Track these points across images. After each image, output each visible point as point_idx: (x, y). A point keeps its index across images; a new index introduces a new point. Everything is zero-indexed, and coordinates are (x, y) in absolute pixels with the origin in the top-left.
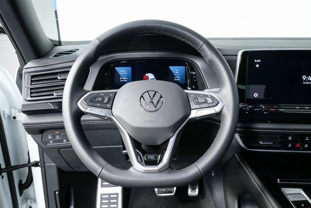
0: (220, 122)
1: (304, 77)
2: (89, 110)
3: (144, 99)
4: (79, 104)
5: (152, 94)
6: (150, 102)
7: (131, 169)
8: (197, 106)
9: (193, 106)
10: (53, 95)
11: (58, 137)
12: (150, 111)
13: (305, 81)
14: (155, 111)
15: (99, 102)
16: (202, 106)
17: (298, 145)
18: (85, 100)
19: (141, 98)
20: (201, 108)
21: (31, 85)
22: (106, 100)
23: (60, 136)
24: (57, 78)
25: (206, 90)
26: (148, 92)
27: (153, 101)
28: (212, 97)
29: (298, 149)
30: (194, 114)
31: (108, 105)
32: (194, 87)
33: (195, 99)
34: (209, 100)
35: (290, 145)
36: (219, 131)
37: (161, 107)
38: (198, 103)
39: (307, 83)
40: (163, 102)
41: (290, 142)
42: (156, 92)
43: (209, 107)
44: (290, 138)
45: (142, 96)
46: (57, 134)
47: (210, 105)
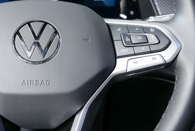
0: (173, 79)
3: (21, 37)
5: (37, 27)
6: (34, 43)
8: (130, 51)
12: (34, 63)
14: (44, 62)
16: (138, 50)
19: (15, 37)
20: (135, 54)
25: (151, 19)
26: (29, 23)
27: (39, 41)
28: (158, 33)
30: (122, 66)
32: (132, 13)
33: (125, 36)
34: (152, 39)
36: (172, 98)
37: (55, 52)
38: (130, 45)
40: (59, 44)
42: (46, 24)
43: (151, 52)
45: (17, 33)
47: (153, 48)
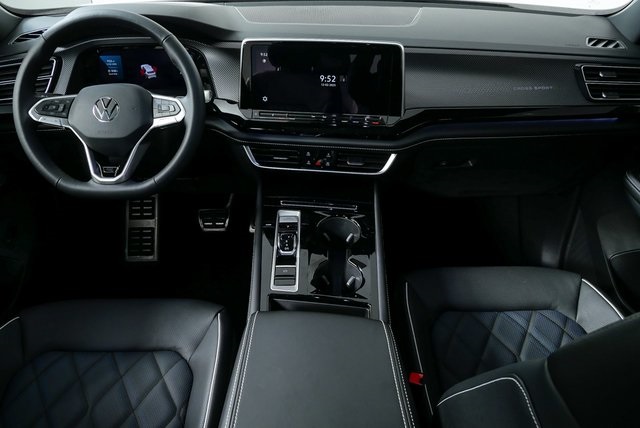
1: (322, 78)
2: (41, 119)
3: (98, 107)
4: (30, 112)
7: (91, 182)
8: (160, 115)
9: (156, 114)
13: (324, 83)
15: (52, 110)
16: (165, 114)
18: (37, 108)
20: (163, 117)
22: (61, 108)
29: (319, 167)
30: (158, 122)
31: (64, 114)
33: (159, 106)
35: (309, 163)
38: (161, 111)
39: (327, 85)
44: (308, 154)
45: (96, 104)
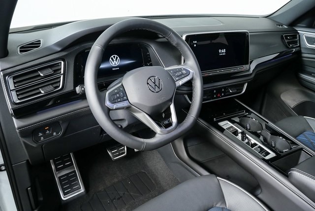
1: (220, 51)
8: (179, 78)
9: (176, 79)
10: (40, 93)
11: (48, 132)
12: (157, 92)
13: (221, 53)
14: (160, 91)
17: (219, 95)
18: (109, 99)
21: (15, 87)
22: (122, 94)
23: (49, 131)
24: (39, 76)
28: (184, 69)
29: (219, 97)
30: (177, 84)
31: (125, 97)
33: (175, 73)
34: (184, 72)
35: (215, 96)
41: (215, 94)
44: (215, 91)
46: (47, 129)
47: (185, 75)
